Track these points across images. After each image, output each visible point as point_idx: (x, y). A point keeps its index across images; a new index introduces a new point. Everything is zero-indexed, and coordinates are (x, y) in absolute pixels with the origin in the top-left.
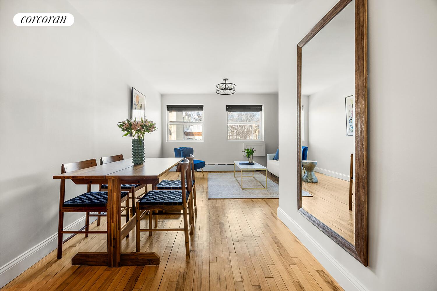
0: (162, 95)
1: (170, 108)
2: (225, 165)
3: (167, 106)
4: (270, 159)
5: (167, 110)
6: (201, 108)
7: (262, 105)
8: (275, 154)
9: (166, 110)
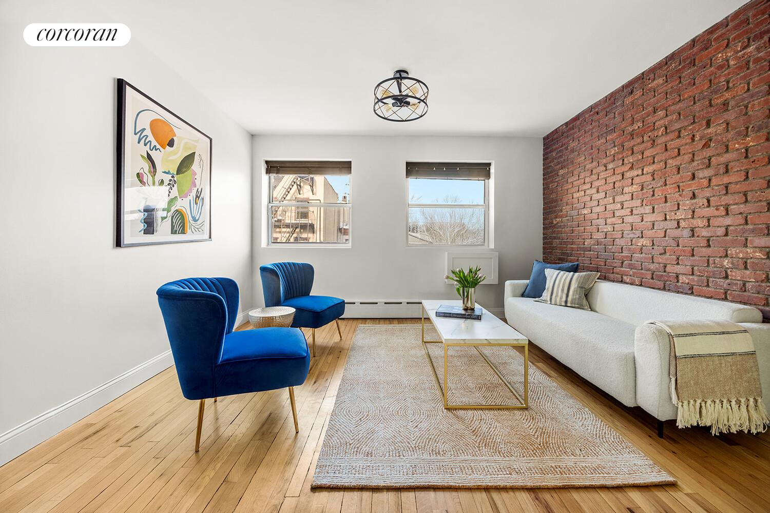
0: (252, 135)
1: (273, 167)
2: (401, 303)
3: (267, 162)
4: (514, 296)
5: (267, 173)
6: (348, 168)
7: (489, 164)
8: (528, 281)
9: (265, 173)
